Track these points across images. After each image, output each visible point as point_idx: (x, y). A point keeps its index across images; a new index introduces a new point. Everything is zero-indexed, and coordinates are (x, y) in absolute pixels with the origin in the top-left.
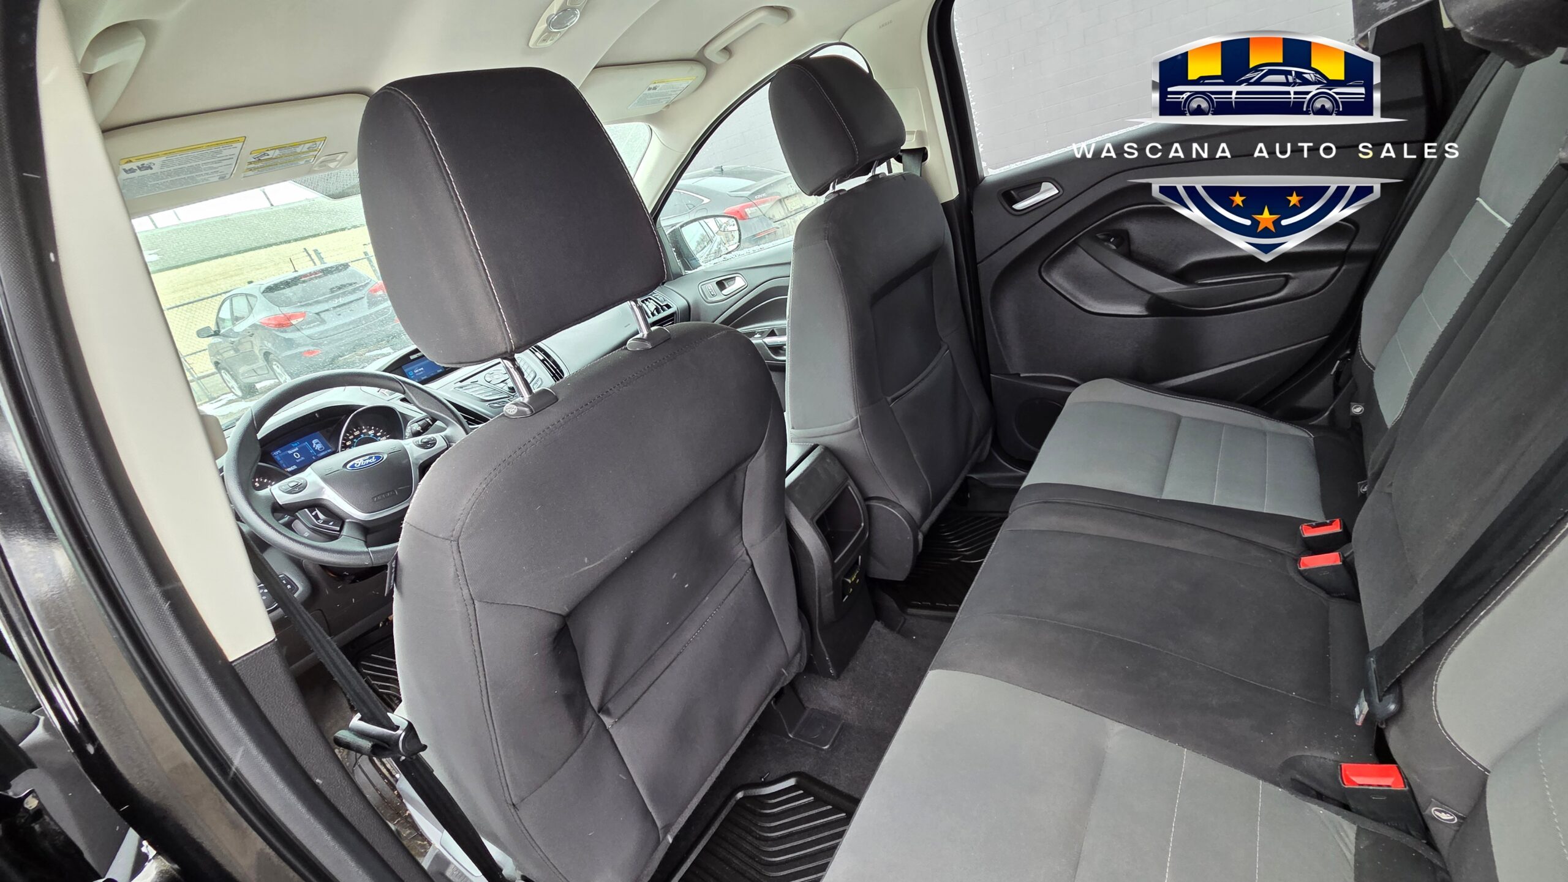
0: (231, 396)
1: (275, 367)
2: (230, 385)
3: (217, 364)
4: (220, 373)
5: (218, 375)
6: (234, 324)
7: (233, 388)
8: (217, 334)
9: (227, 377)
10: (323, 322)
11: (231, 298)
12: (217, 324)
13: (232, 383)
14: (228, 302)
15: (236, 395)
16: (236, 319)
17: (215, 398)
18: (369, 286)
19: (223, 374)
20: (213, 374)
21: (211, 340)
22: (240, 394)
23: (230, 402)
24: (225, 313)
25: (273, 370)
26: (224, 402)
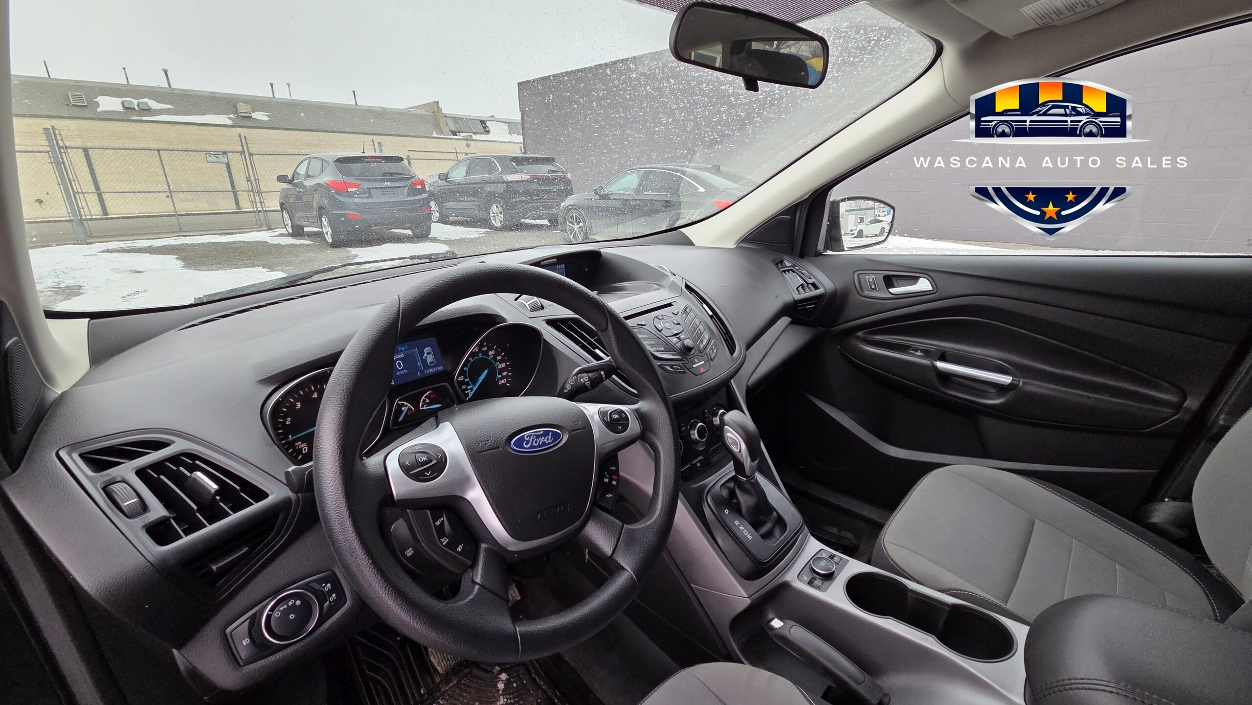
0: (284, 231)
1: (323, 219)
2: (286, 223)
3: (282, 204)
4: (282, 212)
5: (281, 213)
6: (305, 179)
7: (287, 225)
8: (290, 182)
9: (286, 216)
10: (370, 196)
11: (310, 159)
12: (293, 175)
13: (289, 222)
14: (306, 162)
15: (287, 230)
16: (308, 176)
17: (271, 229)
18: (412, 180)
19: (284, 213)
20: (277, 211)
21: (285, 185)
22: (290, 231)
23: (282, 235)
24: (302, 171)
25: (321, 221)
26: (277, 234)
